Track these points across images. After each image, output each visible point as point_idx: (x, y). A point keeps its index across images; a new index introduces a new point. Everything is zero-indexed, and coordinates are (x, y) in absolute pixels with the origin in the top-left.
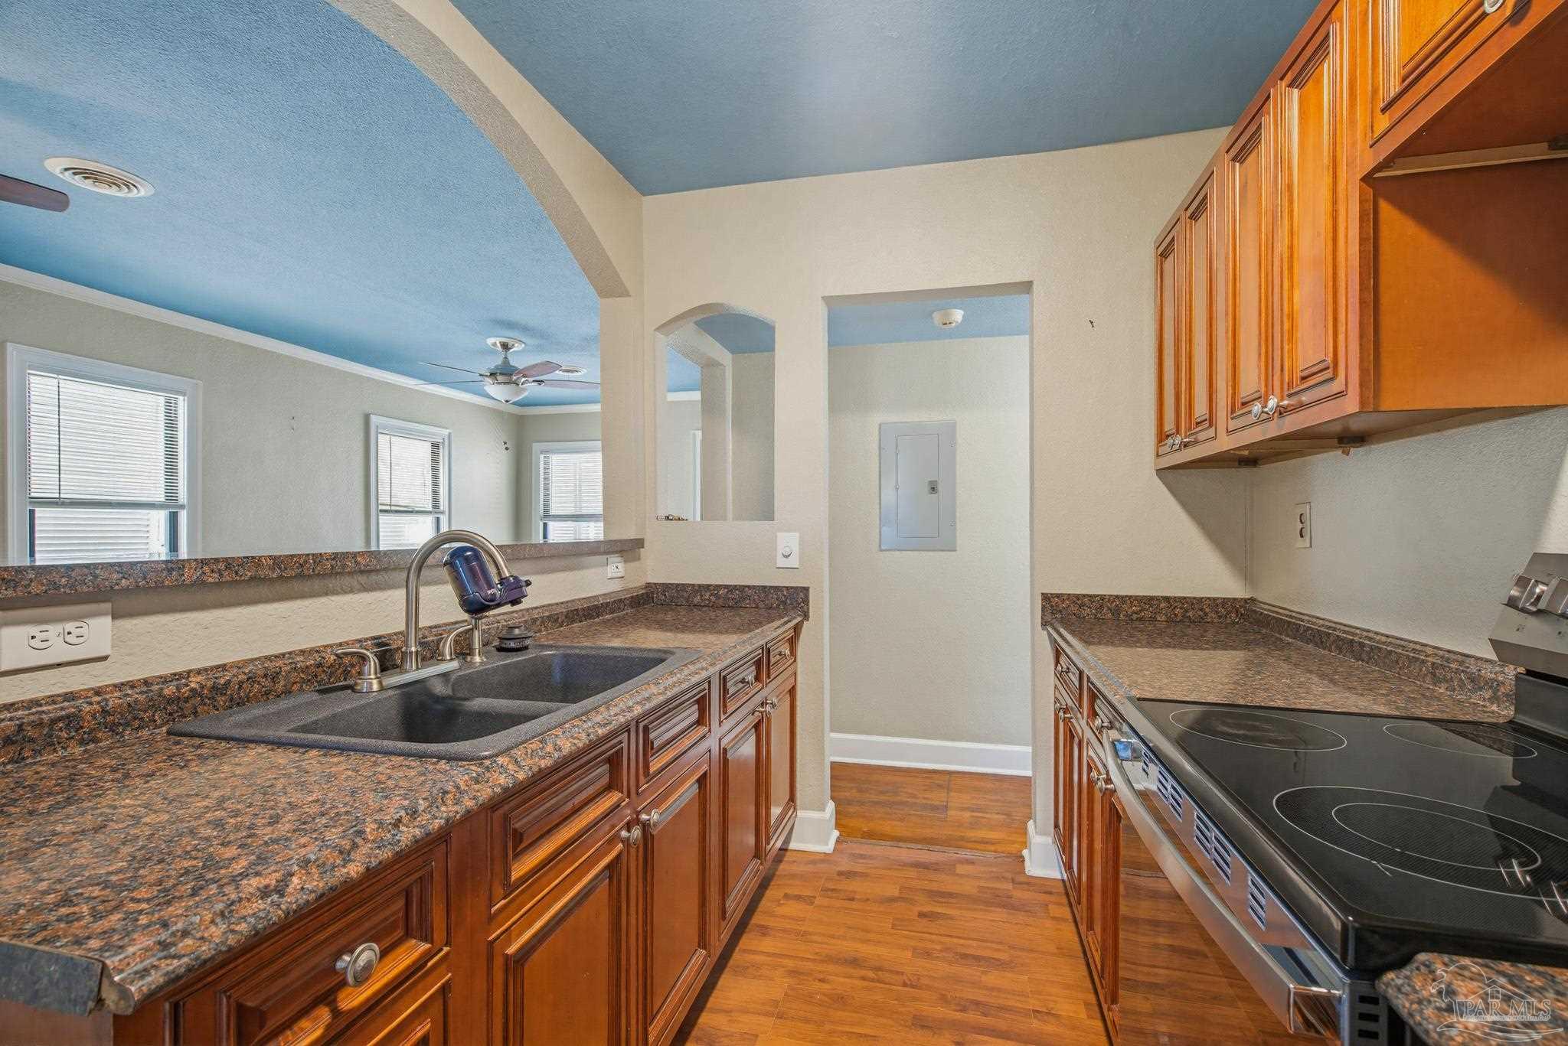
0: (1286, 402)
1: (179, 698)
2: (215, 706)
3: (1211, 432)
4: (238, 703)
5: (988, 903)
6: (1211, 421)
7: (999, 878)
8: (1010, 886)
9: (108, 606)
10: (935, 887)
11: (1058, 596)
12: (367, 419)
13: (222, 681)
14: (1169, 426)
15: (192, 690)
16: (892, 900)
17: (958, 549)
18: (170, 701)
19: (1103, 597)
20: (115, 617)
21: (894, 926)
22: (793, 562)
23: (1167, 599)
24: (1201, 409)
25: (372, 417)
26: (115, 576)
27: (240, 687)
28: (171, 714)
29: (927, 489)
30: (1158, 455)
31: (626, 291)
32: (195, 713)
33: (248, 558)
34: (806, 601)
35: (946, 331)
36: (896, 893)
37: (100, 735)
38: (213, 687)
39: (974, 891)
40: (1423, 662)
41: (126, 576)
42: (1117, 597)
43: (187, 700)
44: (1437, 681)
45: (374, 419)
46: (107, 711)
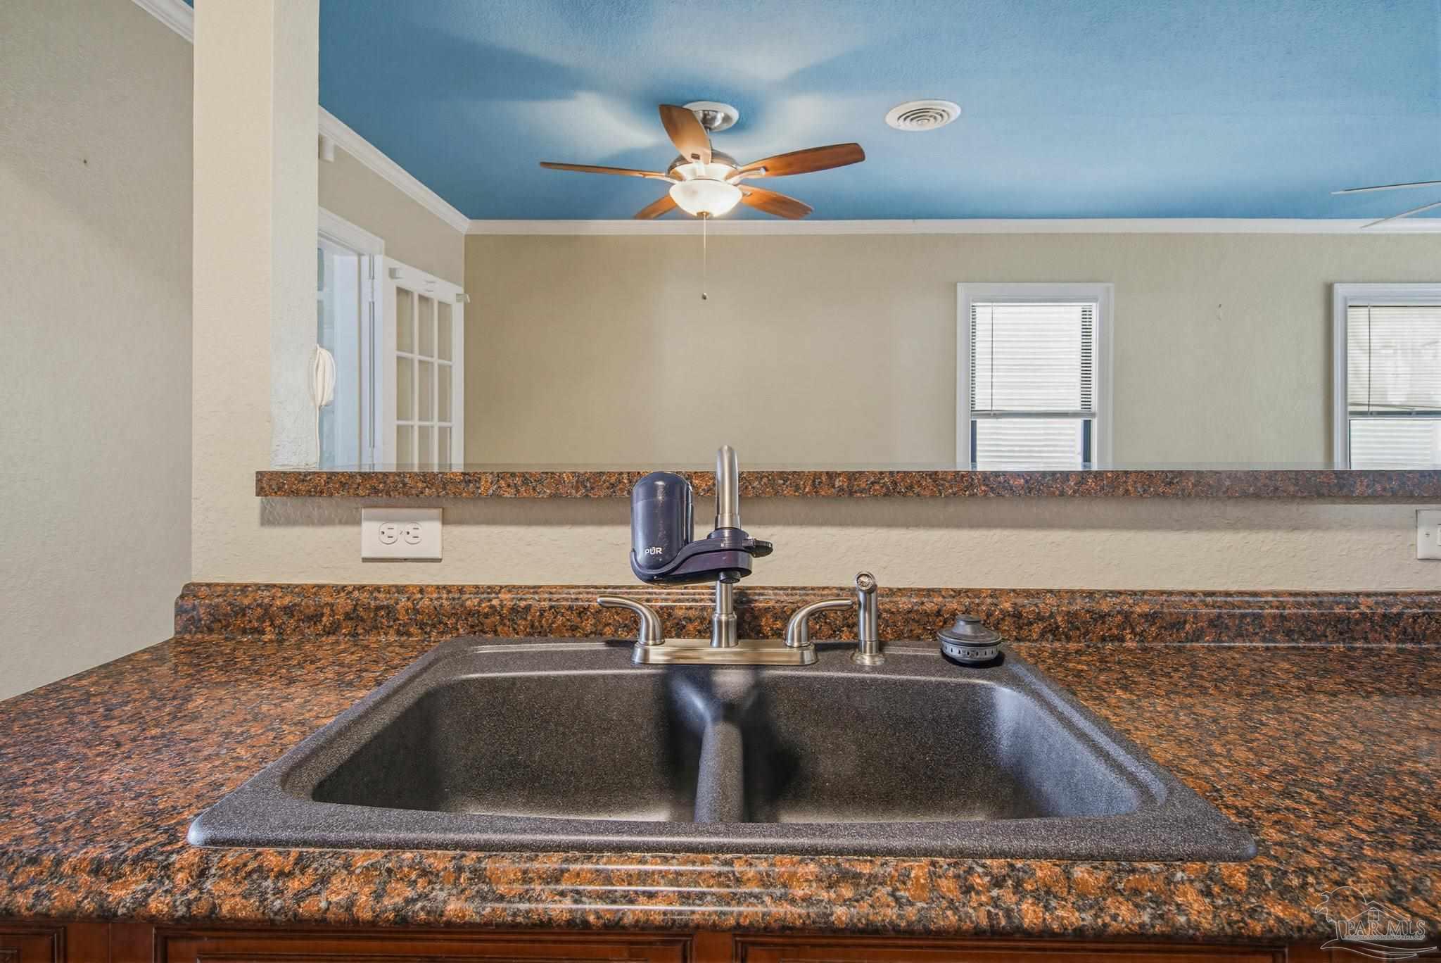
1: (479, 612)
2: (514, 629)
4: (540, 632)
9: (437, 512)
12: (1329, 290)
13: (523, 604)
15: (492, 607)
18: (470, 613)
20: (445, 522)
25: (1337, 286)
26: (420, 485)
27: (542, 615)
28: (472, 627)
32: (495, 632)
33: (547, 473)
37: (412, 630)
38: (512, 609)
41: (429, 485)
43: (486, 616)
45: (1340, 291)
46: (418, 610)
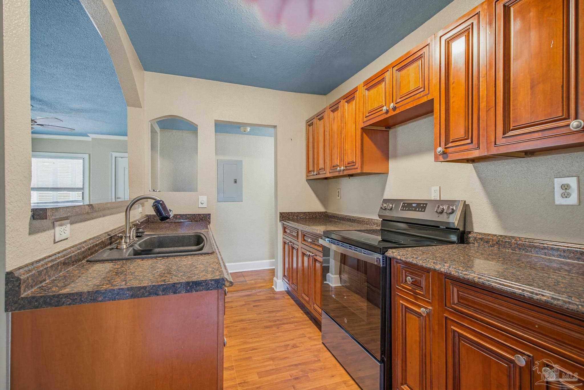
0: (344, 168)
3: (325, 172)
5: (269, 299)
6: (324, 169)
7: (270, 294)
8: (273, 295)
10: (254, 299)
11: (284, 213)
14: (311, 168)
16: (244, 305)
17: (243, 201)
19: (294, 213)
21: (248, 311)
22: (205, 205)
23: (309, 213)
24: (321, 166)
29: (233, 181)
30: (307, 176)
31: (141, 106)
34: (210, 218)
35: (245, 132)
36: (244, 303)
39: (265, 298)
40: (365, 221)
42: (297, 212)
44: (367, 224)
